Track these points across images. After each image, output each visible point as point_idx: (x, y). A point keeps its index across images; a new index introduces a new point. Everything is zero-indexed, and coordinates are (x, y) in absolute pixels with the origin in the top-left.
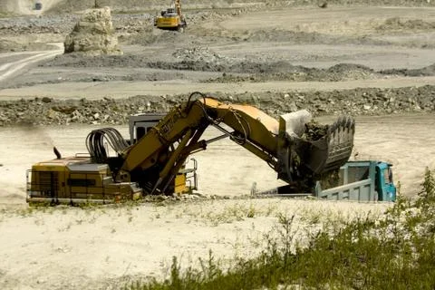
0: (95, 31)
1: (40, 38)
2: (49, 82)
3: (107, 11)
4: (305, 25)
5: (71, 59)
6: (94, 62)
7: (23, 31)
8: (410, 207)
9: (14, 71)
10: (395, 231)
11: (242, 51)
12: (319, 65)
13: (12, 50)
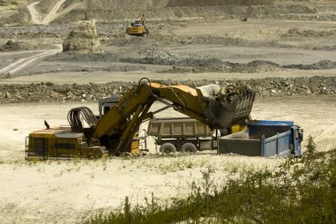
0: (84, 36)
1: (46, 41)
2: (52, 71)
3: (93, 22)
4: (232, 33)
5: (68, 55)
6: (83, 58)
7: (35, 36)
8: (297, 162)
9: (27, 63)
10: (285, 180)
11: (187, 51)
12: (241, 61)
13: (27, 49)
